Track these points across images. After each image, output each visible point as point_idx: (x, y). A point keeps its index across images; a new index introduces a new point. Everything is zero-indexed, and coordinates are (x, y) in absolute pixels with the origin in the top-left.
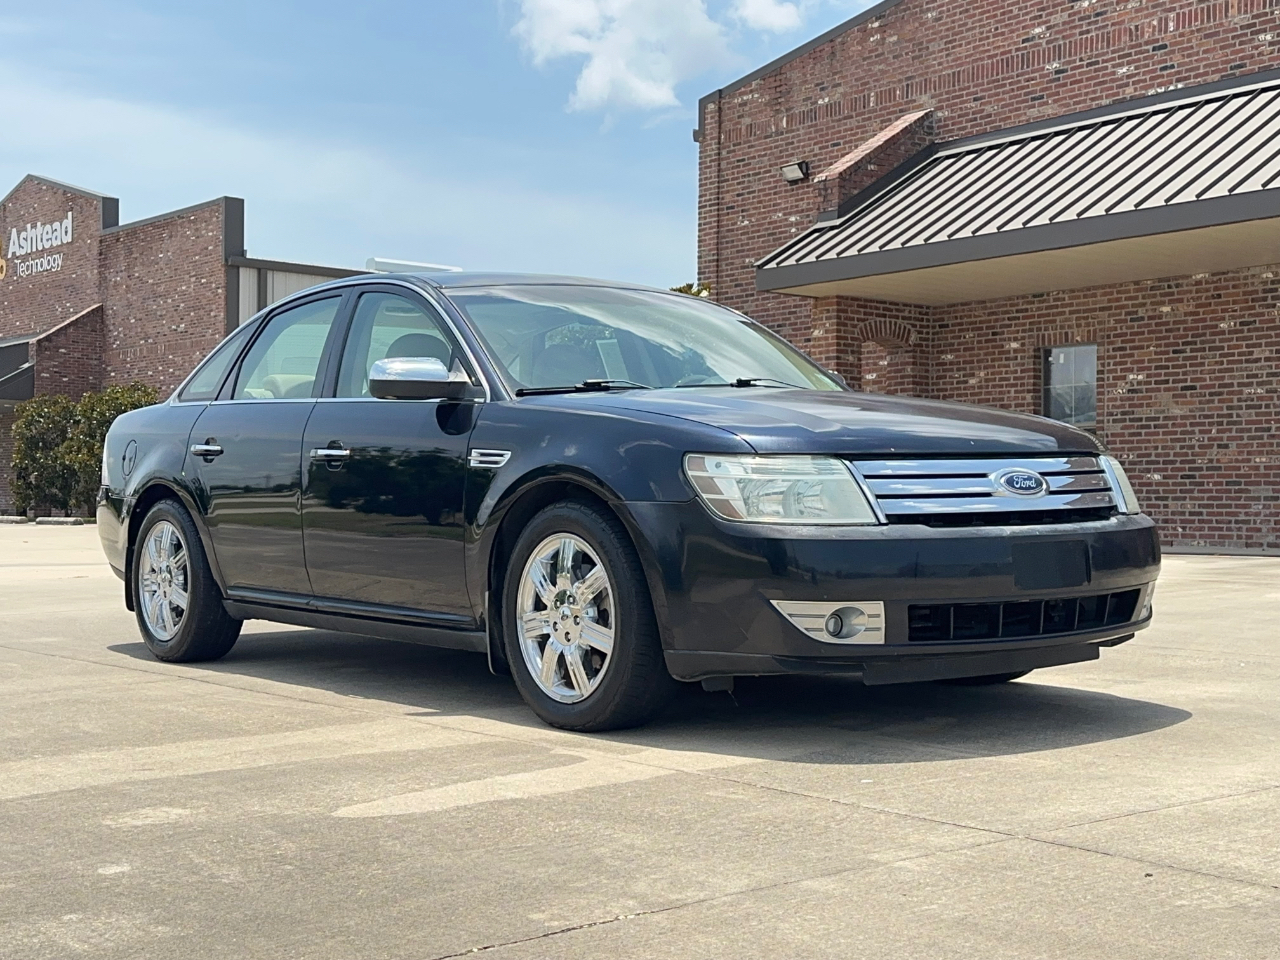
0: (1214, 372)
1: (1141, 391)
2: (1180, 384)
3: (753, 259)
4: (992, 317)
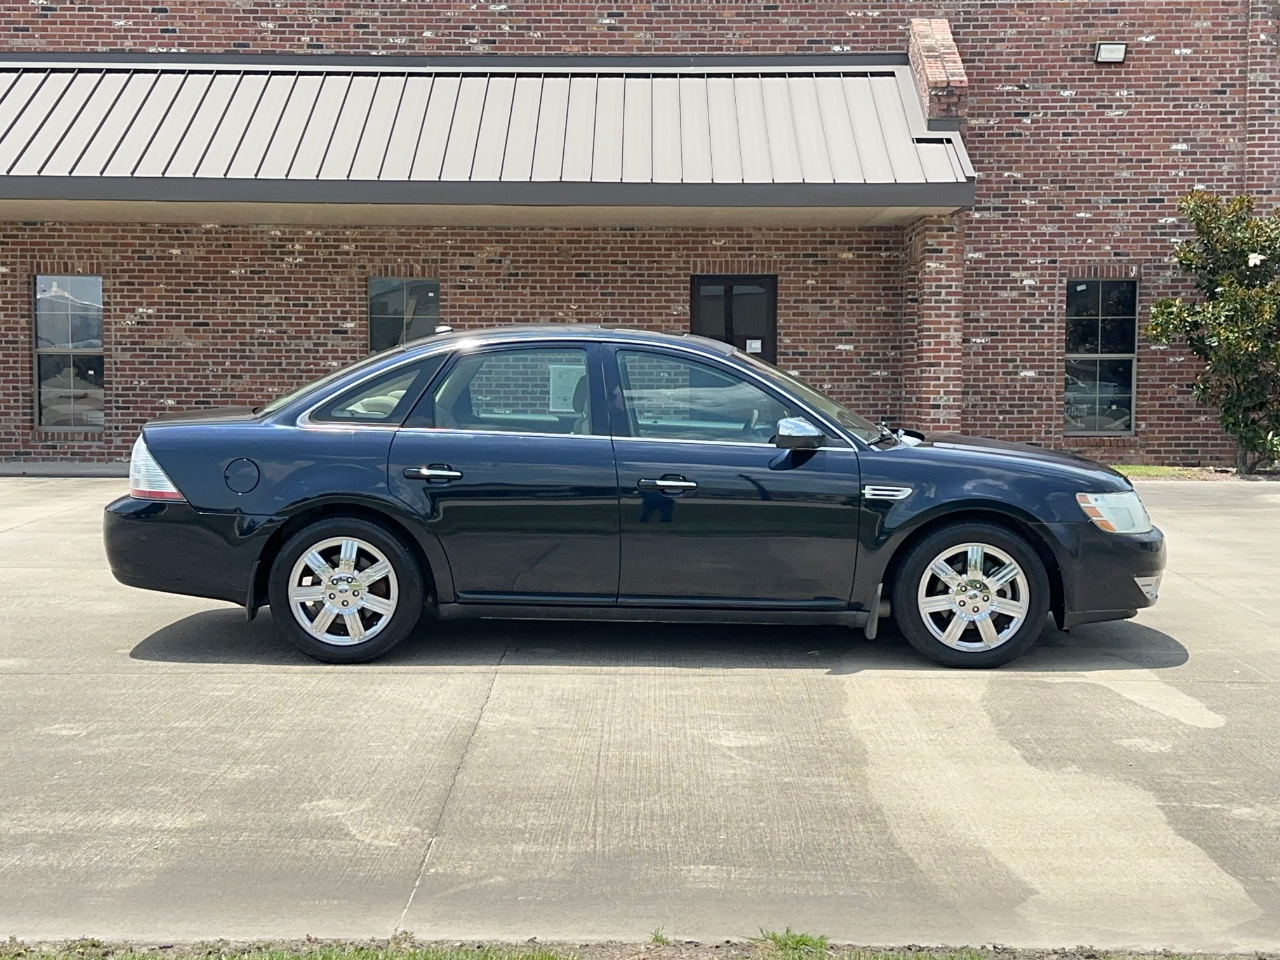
0: (226, 312)
1: (151, 324)
2: (193, 321)
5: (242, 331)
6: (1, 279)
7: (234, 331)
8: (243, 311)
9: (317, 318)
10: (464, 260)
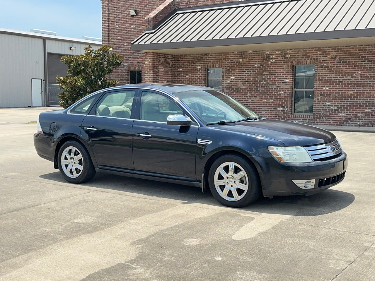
0: (253, 77)
1: (234, 81)
2: (244, 80)
3: (120, 37)
4: (193, 59)
5: (257, 83)
6: (199, 70)
7: (255, 83)
8: (258, 77)
9: (278, 79)
10: (323, 59)
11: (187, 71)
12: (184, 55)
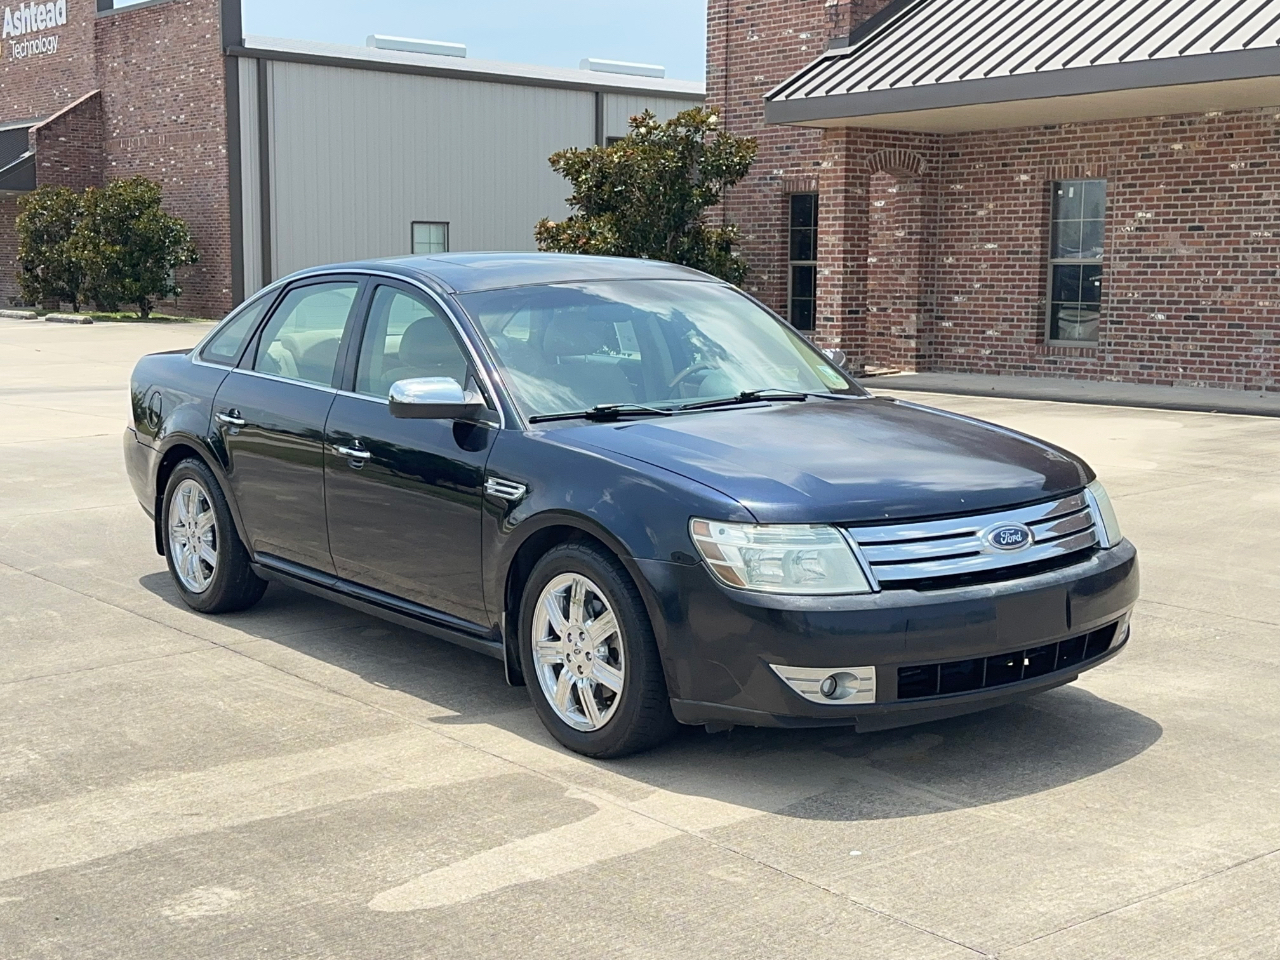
0: (1222, 212)
1: (1148, 230)
2: (1188, 225)
3: (762, 77)
4: (1003, 148)
5: (1236, 235)
6: (1022, 187)
7: (1228, 235)
8: (1240, 212)
11: (982, 193)
12: (973, 133)
